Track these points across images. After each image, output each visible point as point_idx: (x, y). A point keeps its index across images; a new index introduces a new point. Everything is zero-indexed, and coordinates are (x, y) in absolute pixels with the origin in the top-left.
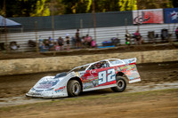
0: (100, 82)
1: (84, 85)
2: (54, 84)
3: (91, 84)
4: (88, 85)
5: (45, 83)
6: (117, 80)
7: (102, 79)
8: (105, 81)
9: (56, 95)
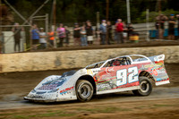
0: (119, 83)
1: (98, 87)
2: (60, 84)
3: (108, 86)
4: (103, 86)
5: (48, 83)
6: (140, 81)
7: (121, 80)
8: (124, 82)
9: (61, 97)
